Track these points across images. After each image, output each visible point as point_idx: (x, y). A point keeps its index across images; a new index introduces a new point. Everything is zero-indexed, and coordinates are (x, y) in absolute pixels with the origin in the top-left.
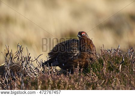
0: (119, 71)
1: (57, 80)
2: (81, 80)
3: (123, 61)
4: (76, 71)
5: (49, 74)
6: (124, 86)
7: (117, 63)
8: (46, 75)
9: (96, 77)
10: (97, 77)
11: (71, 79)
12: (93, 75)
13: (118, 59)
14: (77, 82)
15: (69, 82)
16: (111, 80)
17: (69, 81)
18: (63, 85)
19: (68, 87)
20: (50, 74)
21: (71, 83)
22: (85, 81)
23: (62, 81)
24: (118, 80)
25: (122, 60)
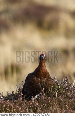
0: (56, 96)
1: (4, 104)
2: (24, 104)
3: (59, 89)
4: (20, 97)
6: (60, 109)
10: (37, 102)
14: (21, 106)
16: (49, 104)
17: (14, 106)
18: (9, 109)
19: (14, 110)
21: (16, 107)
22: (27, 105)
23: (9, 106)
24: (55, 104)
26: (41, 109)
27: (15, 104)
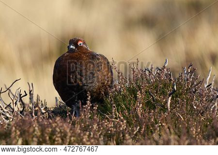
0: (167, 109)
1: (48, 127)
2: (95, 126)
3: (174, 91)
4: (85, 111)
5: (33, 116)
6: (176, 137)
7: (163, 93)
8: (27, 119)
9: (122, 122)
10: (125, 121)
11: (76, 126)
12: (116, 118)
13: (165, 86)
14: (87, 131)
15: (71, 131)
16: (153, 126)
17: (71, 129)
18: (59, 137)
19: (70, 140)
20: (35, 117)
21: (76, 134)
22: (102, 128)
23: (58, 130)
24: (166, 127)
25: (173, 88)
26: (133, 138)
27: (74, 127)
